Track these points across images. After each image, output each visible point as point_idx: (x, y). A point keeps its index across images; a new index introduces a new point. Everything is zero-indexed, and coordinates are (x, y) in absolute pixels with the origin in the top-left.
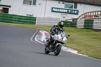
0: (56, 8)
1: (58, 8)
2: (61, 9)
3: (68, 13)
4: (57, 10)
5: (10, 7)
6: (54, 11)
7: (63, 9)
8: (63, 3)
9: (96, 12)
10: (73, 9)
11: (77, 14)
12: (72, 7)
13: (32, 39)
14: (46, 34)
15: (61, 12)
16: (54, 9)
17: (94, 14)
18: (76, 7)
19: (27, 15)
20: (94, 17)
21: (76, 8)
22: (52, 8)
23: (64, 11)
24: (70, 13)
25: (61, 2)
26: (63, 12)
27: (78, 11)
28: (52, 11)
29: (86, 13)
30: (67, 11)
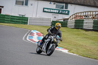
0: (47, 9)
1: (49, 9)
2: (52, 9)
3: (59, 13)
4: (48, 11)
5: (3, 7)
6: (45, 12)
7: (55, 9)
8: (54, 4)
9: (86, 12)
10: (64, 9)
11: (68, 14)
12: (63, 8)
13: (24, 38)
14: (37, 34)
15: (52, 12)
16: (45, 10)
17: (84, 14)
18: (66, 7)
19: (19, 15)
20: (84, 17)
21: (67, 9)
22: (44, 8)
23: (55, 11)
24: (61, 13)
25: (52, 3)
26: (54, 13)
27: (69, 11)
28: (44, 11)
29: (77, 13)
30: (58, 11)
